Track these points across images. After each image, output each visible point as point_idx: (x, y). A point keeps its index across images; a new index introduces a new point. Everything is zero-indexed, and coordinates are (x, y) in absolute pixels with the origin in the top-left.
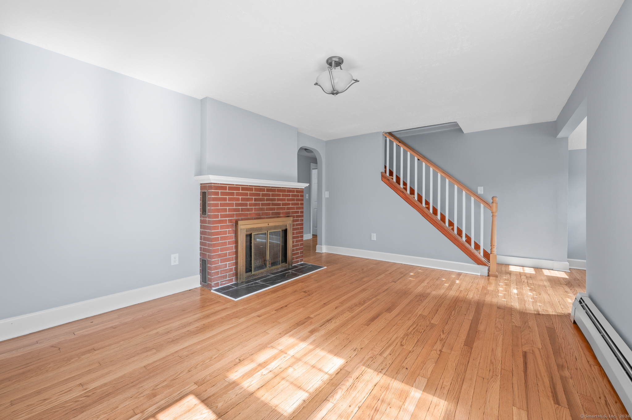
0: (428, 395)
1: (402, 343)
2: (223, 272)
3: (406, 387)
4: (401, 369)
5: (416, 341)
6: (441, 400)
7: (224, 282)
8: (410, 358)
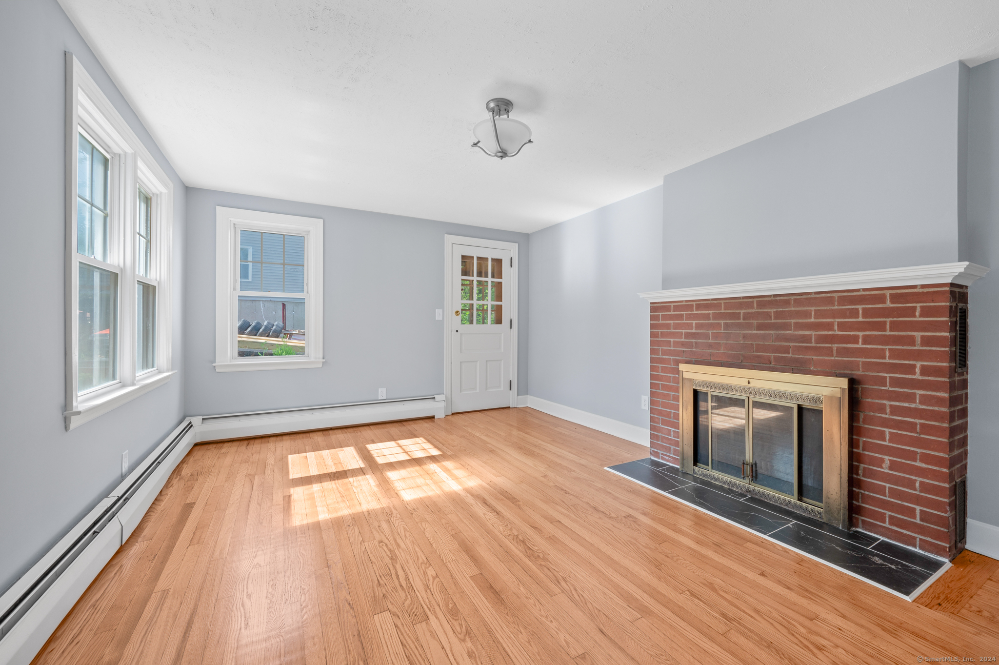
0: (313, 521)
1: (384, 544)
2: (665, 440)
3: (334, 515)
4: (354, 523)
5: (372, 558)
6: (299, 524)
7: (667, 458)
8: (357, 536)
